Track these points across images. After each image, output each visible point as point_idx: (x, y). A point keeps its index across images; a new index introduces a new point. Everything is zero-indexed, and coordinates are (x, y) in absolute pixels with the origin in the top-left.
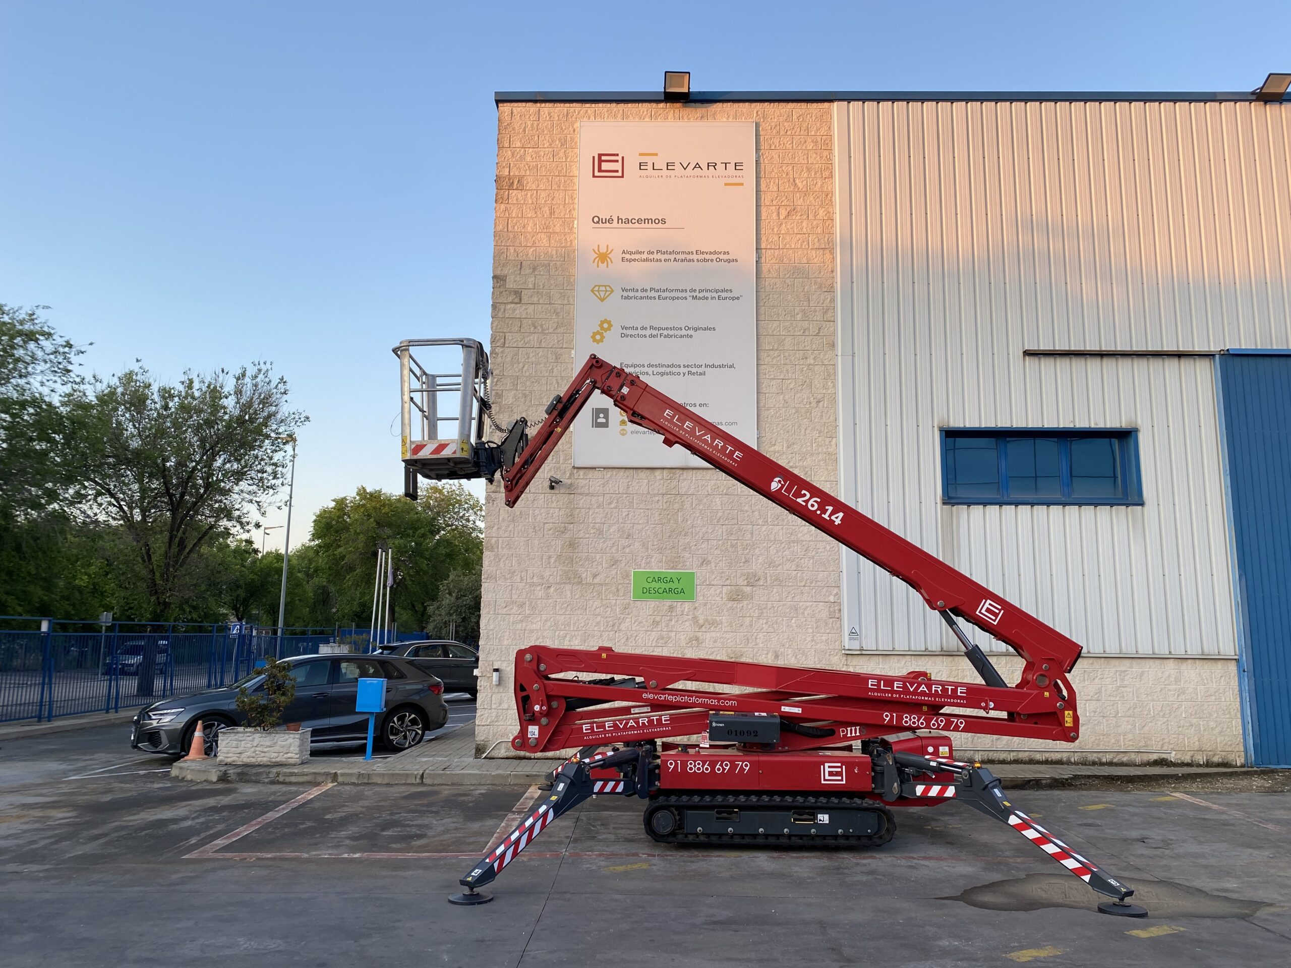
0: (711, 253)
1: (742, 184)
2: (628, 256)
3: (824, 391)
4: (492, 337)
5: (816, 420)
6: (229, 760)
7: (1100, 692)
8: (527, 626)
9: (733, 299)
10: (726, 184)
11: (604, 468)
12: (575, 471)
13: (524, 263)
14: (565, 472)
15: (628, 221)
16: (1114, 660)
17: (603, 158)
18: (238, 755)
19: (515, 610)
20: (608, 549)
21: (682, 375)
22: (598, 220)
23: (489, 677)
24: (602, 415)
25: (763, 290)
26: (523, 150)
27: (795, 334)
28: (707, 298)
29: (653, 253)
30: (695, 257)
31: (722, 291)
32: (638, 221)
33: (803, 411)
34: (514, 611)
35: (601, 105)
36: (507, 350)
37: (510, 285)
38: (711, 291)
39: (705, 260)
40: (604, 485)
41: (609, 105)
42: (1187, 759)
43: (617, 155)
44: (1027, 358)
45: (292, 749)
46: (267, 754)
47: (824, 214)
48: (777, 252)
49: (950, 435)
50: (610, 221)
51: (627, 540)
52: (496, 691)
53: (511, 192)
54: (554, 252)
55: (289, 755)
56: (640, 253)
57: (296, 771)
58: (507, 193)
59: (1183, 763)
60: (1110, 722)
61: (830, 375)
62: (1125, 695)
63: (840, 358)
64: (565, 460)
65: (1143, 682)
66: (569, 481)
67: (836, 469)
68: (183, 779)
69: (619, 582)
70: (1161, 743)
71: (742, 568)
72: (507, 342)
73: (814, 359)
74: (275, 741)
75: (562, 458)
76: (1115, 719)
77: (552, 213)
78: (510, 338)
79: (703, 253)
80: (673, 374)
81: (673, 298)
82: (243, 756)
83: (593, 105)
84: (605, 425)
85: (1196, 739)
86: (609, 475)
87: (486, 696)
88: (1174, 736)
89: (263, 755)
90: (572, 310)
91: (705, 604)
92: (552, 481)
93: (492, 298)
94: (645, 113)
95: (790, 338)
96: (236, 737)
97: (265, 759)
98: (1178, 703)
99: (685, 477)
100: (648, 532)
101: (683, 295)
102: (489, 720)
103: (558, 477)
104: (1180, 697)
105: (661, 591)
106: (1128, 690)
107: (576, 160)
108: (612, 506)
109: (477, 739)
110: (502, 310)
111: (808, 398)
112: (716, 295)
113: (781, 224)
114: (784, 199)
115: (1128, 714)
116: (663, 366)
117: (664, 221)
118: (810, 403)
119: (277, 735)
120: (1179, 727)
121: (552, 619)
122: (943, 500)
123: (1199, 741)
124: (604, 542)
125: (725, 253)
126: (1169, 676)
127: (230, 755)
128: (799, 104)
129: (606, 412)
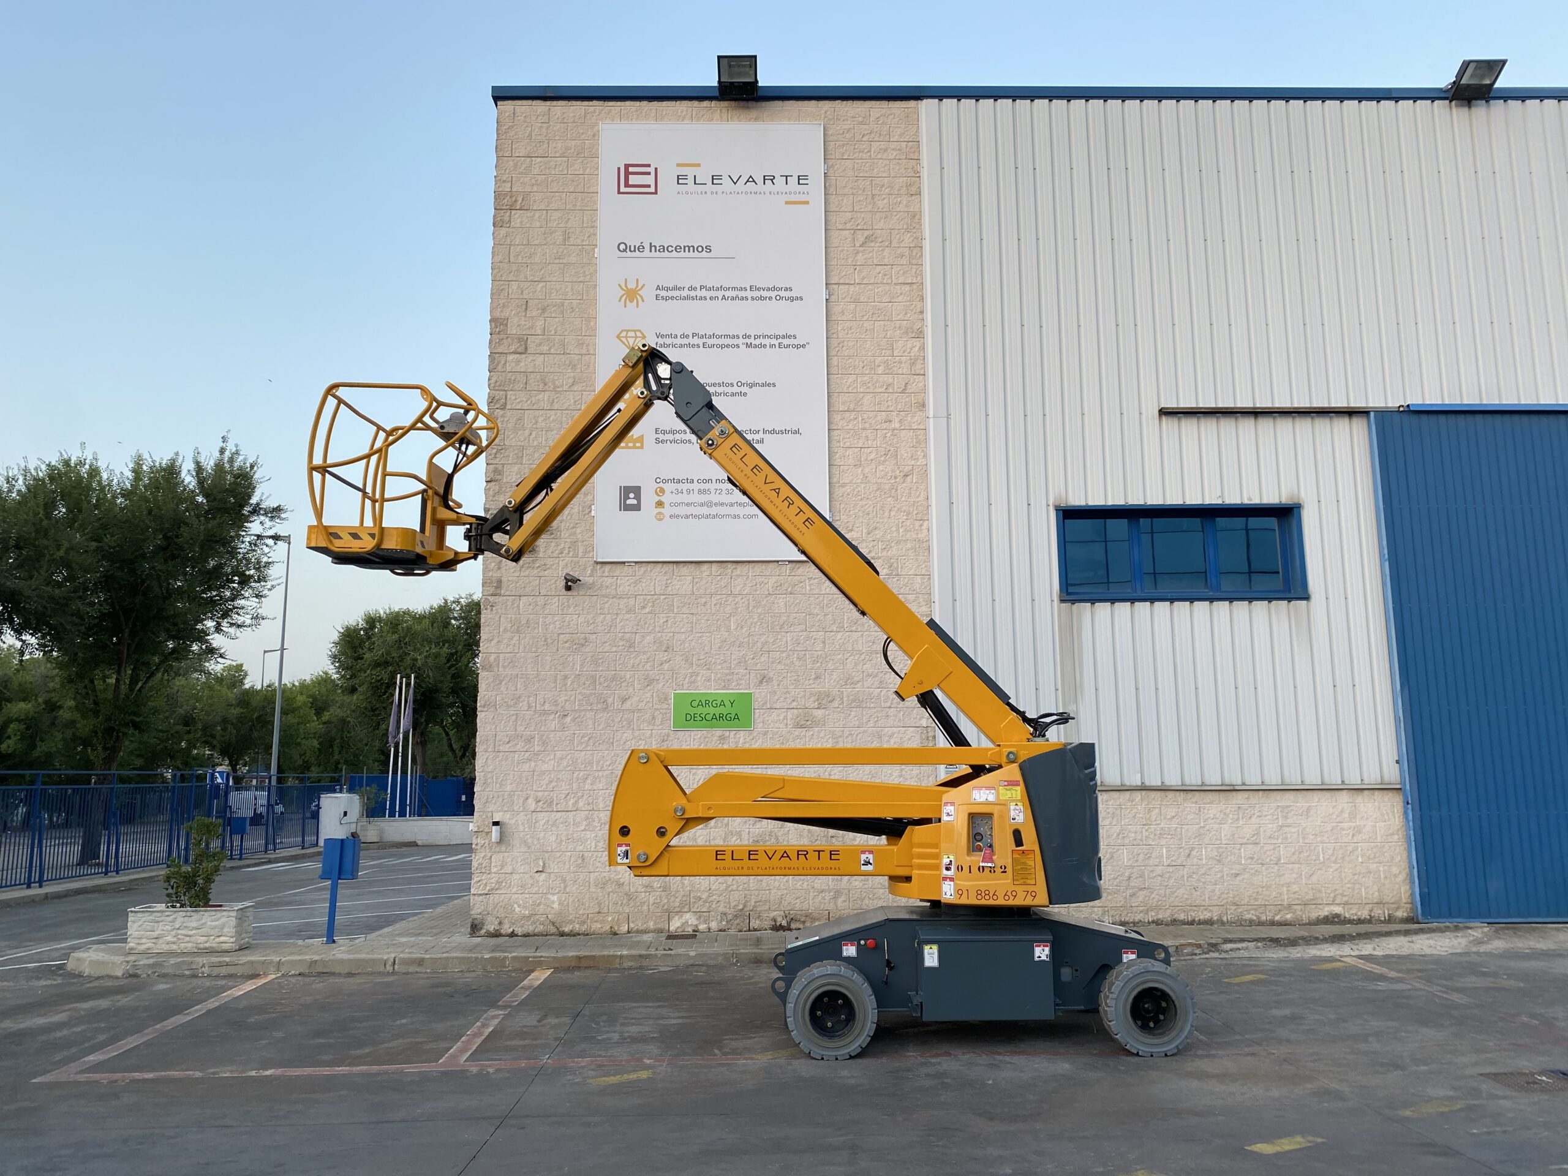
0: (769, 289)
1: (807, 203)
2: (663, 293)
3: (913, 462)
4: (489, 397)
5: (903, 499)
6: (142, 948)
7: (1258, 834)
8: (536, 766)
9: (797, 347)
10: (787, 203)
11: (636, 563)
12: (599, 567)
13: (530, 304)
14: (585, 568)
15: (663, 249)
16: (1275, 793)
17: (631, 169)
18: (154, 941)
19: (521, 744)
20: (640, 666)
22: (624, 248)
23: (487, 833)
24: (632, 495)
25: (835, 336)
26: (529, 159)
27: (877, 390)
28: (765, 346)
29: (695, 289)
30: (749, 294)
31: (784, 337)
32: (676, 249)
33: (887, 487)
34: (518, 747)
35: (628, 103)
36: (509, 413)
37: (513, 330)
38: (769, 337)
39: (761, 298)
40: (636, 583)
41: (638, 103)
42: (1364, 914)
43: (649, 166)
44: (1164, 418)
45: (226, 930)
46: (193, 939)
47: (910, 240)
48: (852, 288)
49: (1068, 515)
50: (640, 249)
51: (666, 653)
52: (497, 849)
53: (513, 212)
54: (569, 289)
55: (222, 939)
56: (679, 289)
57: (227, 959)
58: (508, 214)
59: (1359, 919)
60: (1271, 870)
61: (921, 442)
62: (1289, 836)
63: (931, 420)
64: (586, 552)
65: (1310, 819)
66: (591, 580)
67: (928, 560)
68: (80, 975)
69: (656, 707)
70: (1332, 895)
71: (813, 686)
72: (508, 403)
73: (900, 421)
74: (203, 921)
75: (581, 550)
76: (1276, 867)
77: (566, 237)
78: (513, 398)
79: (758, 289)
81: (722, 346)
82: (161, 941)
83: (619, 103)
84: (637, 508)
85: (1376, 888)
86: (642, 572)
87: (485, 856)
88: (1348, 885)
89: (188, 939)
90: (592, 362)
91: (765, 733)
92: (567, 580)
93: (490, 347)
94: (684, 113)
95: (868, 397)
96: (151, 918)
97: (190, 945)
98: (1354, 845)
99: (738, 573)
100: (693, 643)
101: (735, 341)
102: (488, 888)
103: (576, 575)
104: (1355, 838)
105: (709, 717)
106: (1293, 830)
107: (596, 173)
108: (647, 610)
109: (472, 912)
110: (503, 362)
111: (893, 471)
112: (774, 341)
113: (858, 253)
114: (859, 221)
115: (1293, 859)
117: (708, 249)
118: (896, 478)
119: (207, 914)
120: (1355, 874)
121: (569, 757)
122: (1060, 596)
123: (1379, 891)
124: (636, 657)
125: (786, 289)
126: (1342, 812)
127: (144, 941)
128: (878, 102)
129: (637, 491)
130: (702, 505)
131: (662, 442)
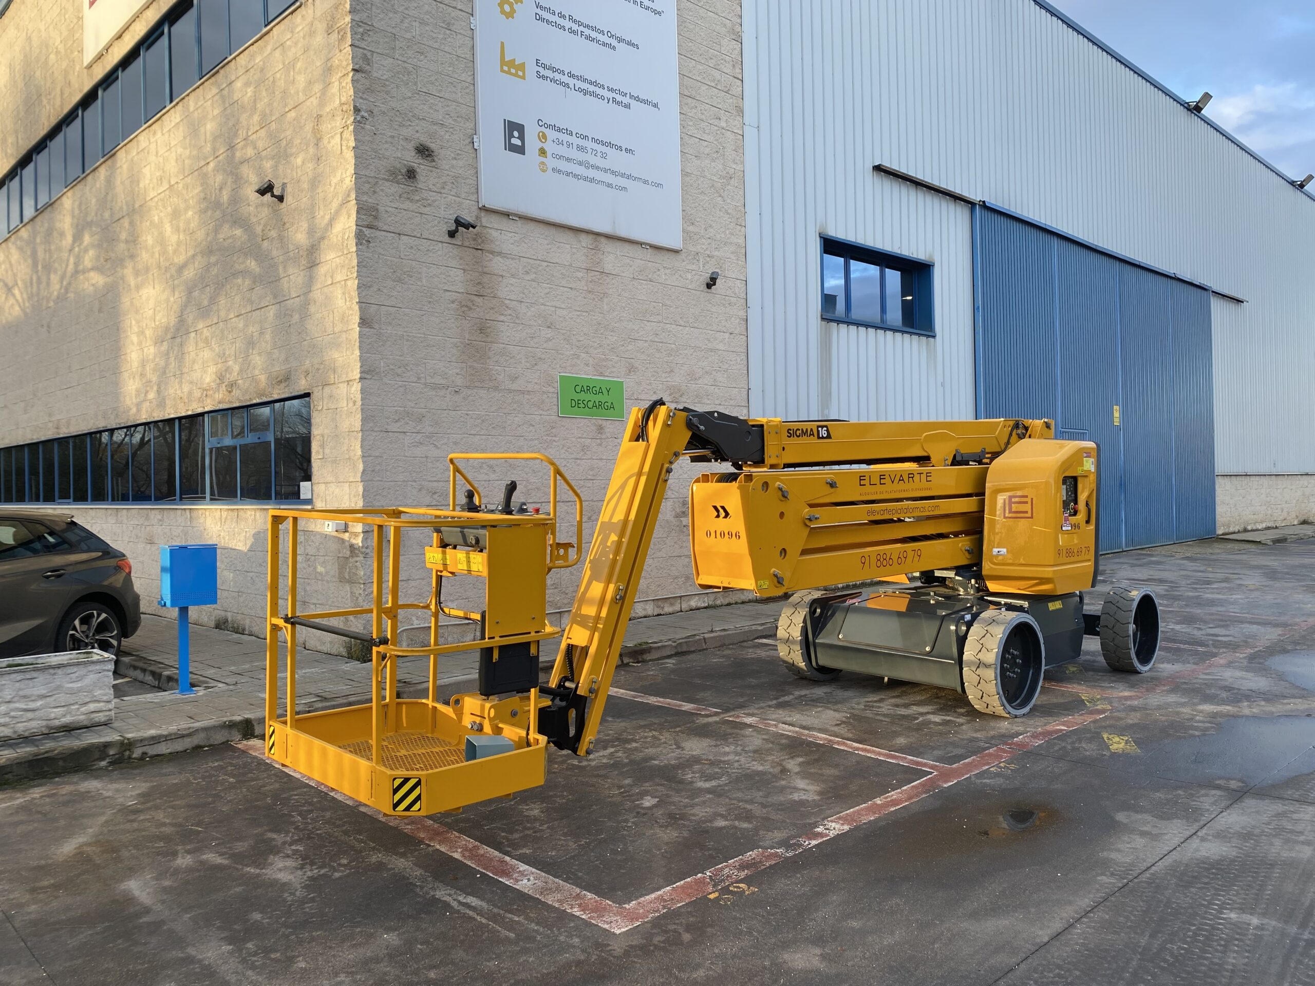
3: (734, 166)
5: (729, 201)
9: (655, 12)
11: (520, 217)
12: (483, 214)
14: (469, 213)
20: (526, 340)
21: (606, 100)
24: (516, 134)
25: (680, 12)
27: (709, 83)
33: (718, 186)
34: (409, 427)
40: (519, 242)
44: (874, 172)
45: (97, 693)
61: (740, 148)
63: (748, 127)
64: (468, 193)
69: (543, 389)
71: (668, 379)
73: (726, 122)
75: (464, 190)
80: (597, 96)
84: (521, 150)
86: (524, 229)
95: (704, 87)
99: (610, 249)
105: (590, 404)
111: (721, 170)
116: (585, 80)
118: (723, 178)
122: (821, 313)
124: (522, 329)
129: (520, 128)
130: (580, 163)
131: (544, 77)
